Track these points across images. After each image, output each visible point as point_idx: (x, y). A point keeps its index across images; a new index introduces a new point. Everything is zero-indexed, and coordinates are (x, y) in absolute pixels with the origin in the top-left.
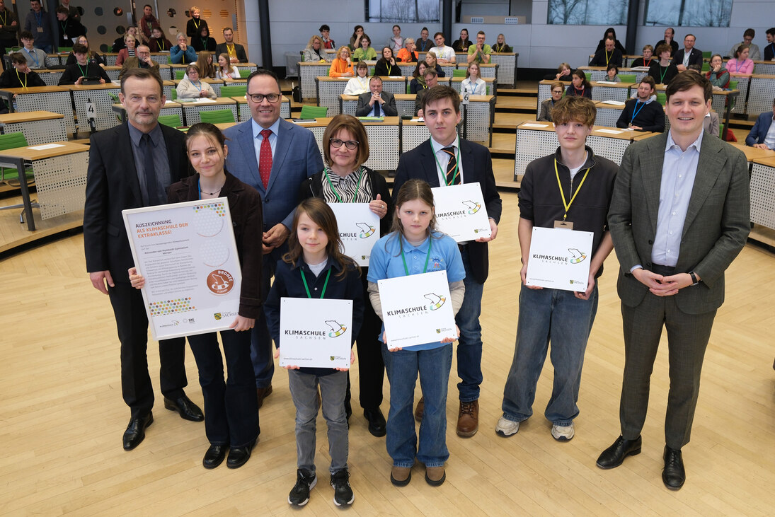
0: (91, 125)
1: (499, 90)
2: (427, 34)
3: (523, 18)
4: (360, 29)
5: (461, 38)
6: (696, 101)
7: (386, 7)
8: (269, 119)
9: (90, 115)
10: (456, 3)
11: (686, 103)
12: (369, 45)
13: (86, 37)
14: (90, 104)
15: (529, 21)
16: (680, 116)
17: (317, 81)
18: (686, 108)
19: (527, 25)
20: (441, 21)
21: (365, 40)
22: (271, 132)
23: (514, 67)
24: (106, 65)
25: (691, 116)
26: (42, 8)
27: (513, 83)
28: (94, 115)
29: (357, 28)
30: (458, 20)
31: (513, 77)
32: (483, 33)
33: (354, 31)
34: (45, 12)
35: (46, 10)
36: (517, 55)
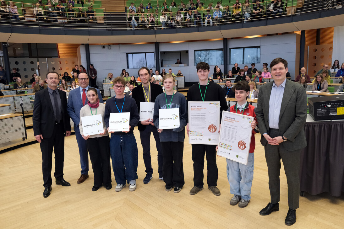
0: (22, 106)
1: (179, 90)
2: (152, 71)
3: (186, 64)
4: (124, 71)
5: (162, 72)
6: (281, 68)
7: (135, 66)
8: (85, 86)
9: (21, 102)
10: (161, 61)
11: (278, 69)
12: (128, 76)
13: (20, 77)
14: (21, 98)
15: (188, 65)
16: (276, 74)
17: (110, 89)
18: (278, 71)
19: (188, 67)
20: (156, 67)
21: (127, 74)
22: (86, 90)
23: (184, 82)
24: (28, 88)
25: (280, 74)
26: (3, 69)
27: (184, 87)
28: (22, 102)
29: (123, 70)
30: (162, 66)
31: (183, 85)
32: (171, 69)
33: (122, 71)
34: (4, 71)
35: (5, 70)
36: (184, 77)
